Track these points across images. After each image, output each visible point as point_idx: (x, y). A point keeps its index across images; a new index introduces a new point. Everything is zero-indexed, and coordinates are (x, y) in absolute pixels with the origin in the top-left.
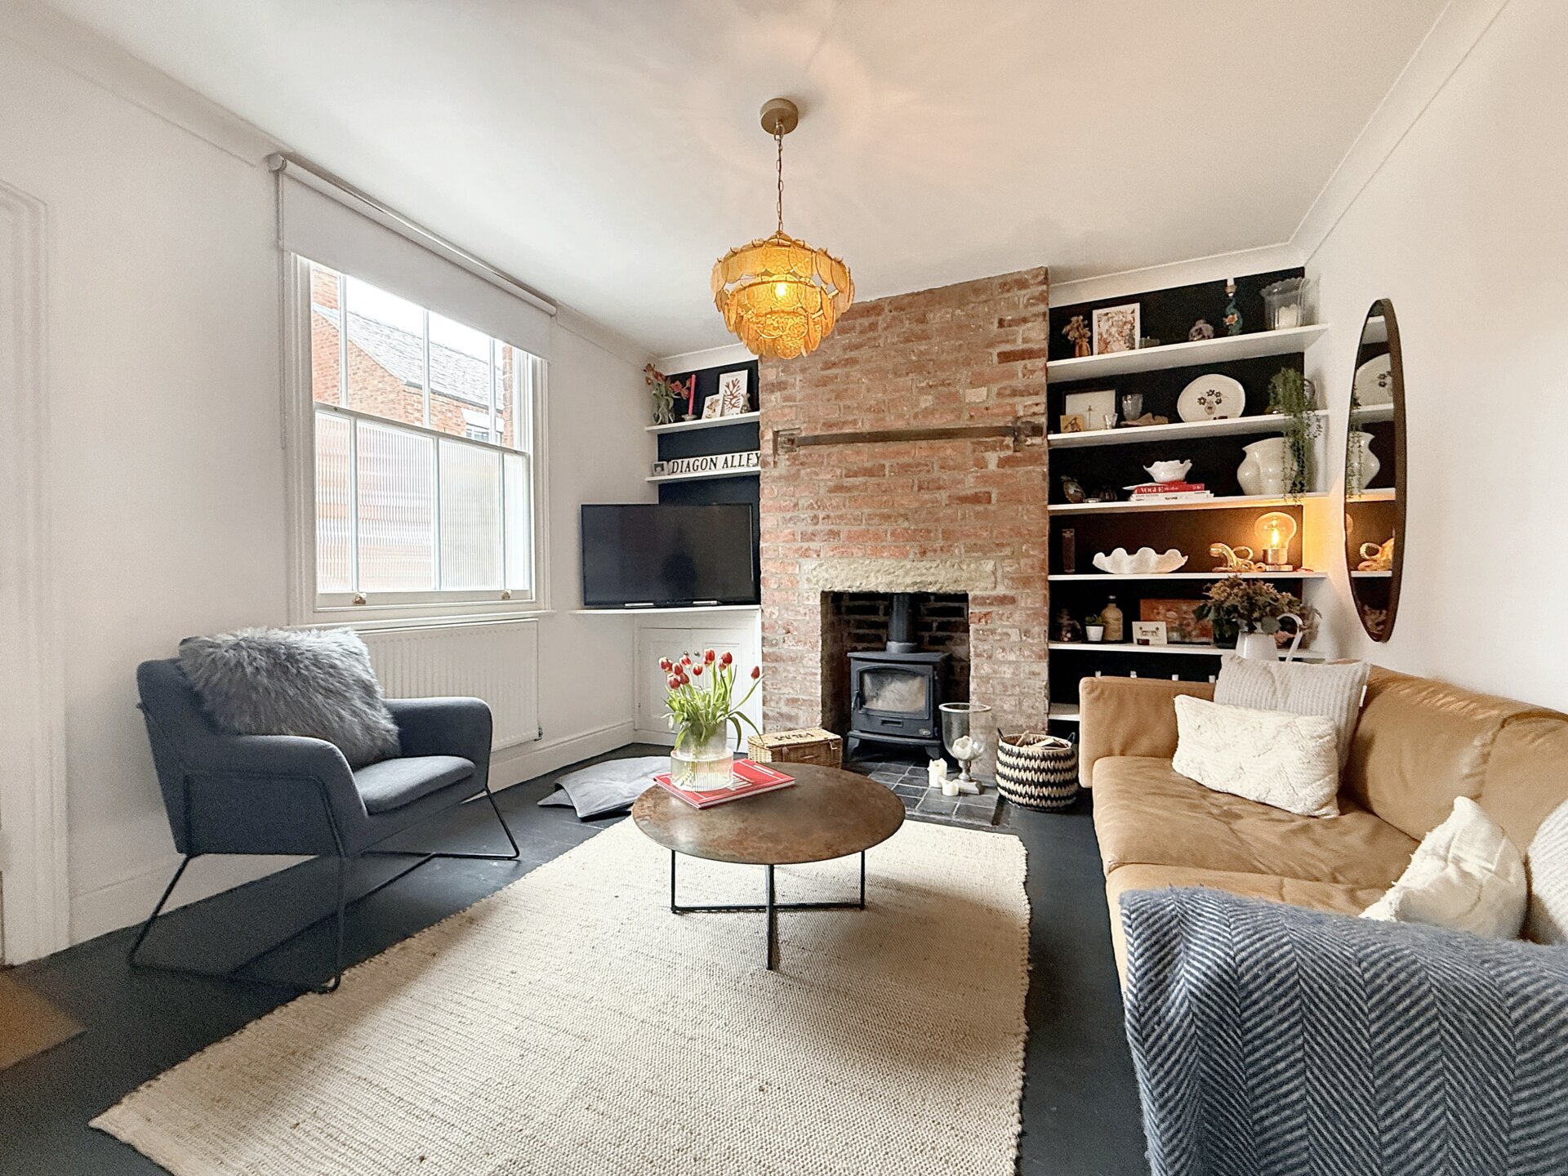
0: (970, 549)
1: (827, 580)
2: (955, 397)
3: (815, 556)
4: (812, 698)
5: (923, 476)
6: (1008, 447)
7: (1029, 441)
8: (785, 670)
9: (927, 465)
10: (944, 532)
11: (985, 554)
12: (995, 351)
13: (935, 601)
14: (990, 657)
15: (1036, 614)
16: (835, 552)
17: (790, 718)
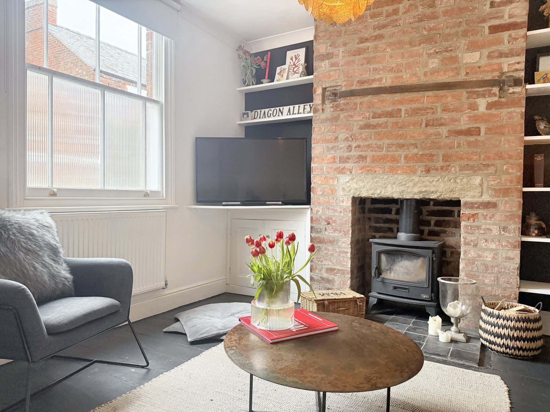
0: (462, 169)
1: (356, 189)
2: (455, 59)
3: (349, 173)
4: (344, 269)
5: (430, 117)
6: (495, 95)
7: (511, 90)
8: (326, 249)
9: (432, 109)
10: (444, 156)
11: (475, 172)
12: (486, 25)
13: (434, 205)
14: (476, 245)
15: (512, 217)
16: (363, 170)
17: (328, 281)
